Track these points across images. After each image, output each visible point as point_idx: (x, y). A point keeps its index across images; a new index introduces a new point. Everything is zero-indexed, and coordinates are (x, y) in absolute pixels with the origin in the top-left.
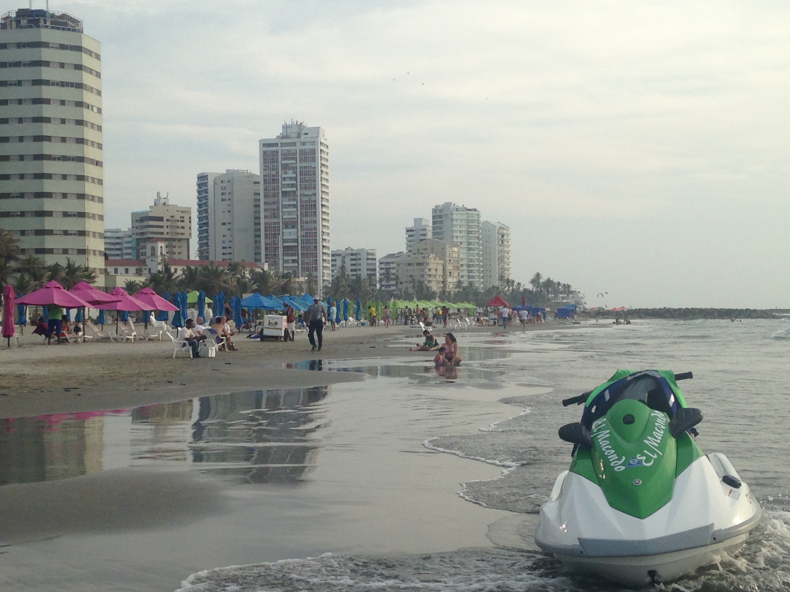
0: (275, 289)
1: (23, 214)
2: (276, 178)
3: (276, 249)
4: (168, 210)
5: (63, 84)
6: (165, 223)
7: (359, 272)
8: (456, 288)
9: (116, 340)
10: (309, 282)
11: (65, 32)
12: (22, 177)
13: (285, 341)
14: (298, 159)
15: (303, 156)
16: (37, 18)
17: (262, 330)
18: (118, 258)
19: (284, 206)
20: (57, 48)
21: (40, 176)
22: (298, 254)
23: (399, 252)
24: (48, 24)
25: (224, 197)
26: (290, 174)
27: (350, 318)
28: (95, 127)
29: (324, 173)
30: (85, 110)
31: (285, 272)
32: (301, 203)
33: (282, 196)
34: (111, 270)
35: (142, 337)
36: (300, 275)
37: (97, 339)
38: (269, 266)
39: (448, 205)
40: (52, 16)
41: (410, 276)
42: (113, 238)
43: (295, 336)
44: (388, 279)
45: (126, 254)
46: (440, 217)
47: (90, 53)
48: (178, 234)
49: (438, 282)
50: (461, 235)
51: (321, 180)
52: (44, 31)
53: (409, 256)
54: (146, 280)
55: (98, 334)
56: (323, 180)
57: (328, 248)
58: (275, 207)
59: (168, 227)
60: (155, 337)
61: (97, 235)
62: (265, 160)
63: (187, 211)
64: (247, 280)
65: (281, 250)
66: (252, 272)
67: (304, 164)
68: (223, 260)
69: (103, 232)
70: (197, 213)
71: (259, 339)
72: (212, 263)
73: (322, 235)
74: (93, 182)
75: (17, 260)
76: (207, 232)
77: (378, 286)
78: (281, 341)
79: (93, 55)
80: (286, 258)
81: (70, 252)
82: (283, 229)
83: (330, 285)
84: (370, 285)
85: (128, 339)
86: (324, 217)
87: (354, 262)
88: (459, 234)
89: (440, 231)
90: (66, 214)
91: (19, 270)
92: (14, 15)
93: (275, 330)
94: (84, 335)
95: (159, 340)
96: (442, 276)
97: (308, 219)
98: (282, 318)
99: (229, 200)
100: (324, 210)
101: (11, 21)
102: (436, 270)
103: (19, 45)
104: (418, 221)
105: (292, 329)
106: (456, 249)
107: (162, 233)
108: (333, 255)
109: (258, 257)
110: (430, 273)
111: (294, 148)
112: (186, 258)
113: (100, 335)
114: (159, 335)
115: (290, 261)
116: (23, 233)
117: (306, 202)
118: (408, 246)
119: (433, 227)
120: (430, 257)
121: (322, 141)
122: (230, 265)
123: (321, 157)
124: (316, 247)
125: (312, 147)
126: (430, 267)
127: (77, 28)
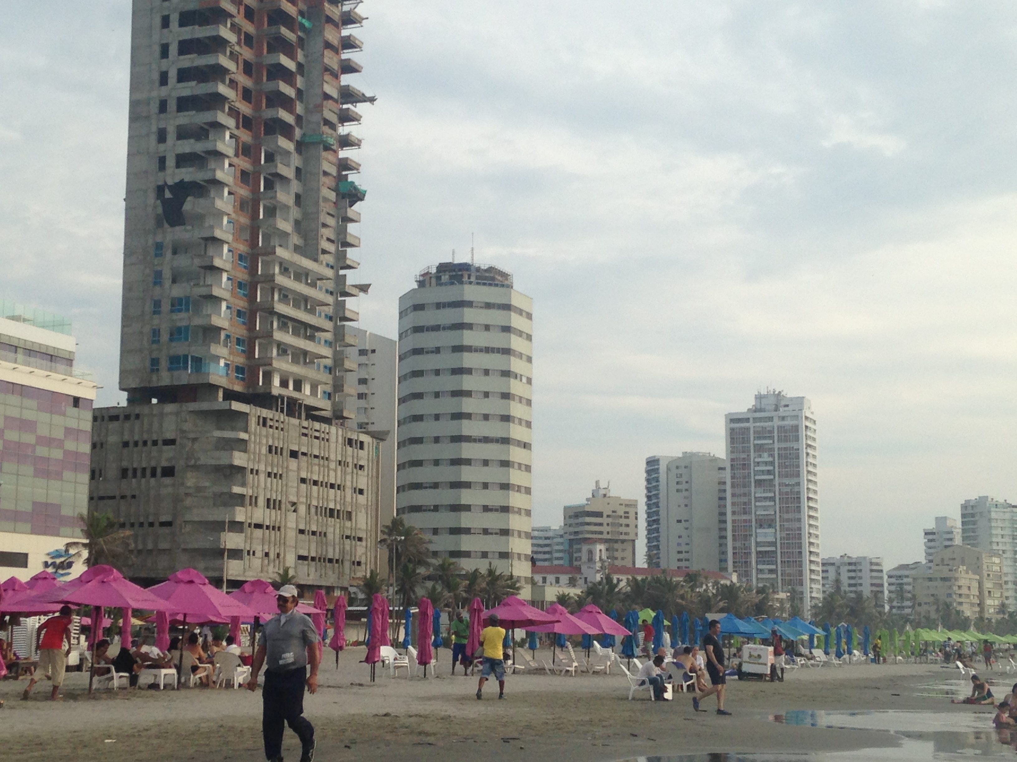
0: (748, 607)
1: (436, 508)
2: (746, 462)
3: (748, 554)
4: (608, 504)
5: (487, 350)
6: (604, 520)
7: (860, 588)
8: (998, 613)
9: (552, 672)
10: (792, 599)
11: (493, 288)
12: (436, 463)
13: (772, 680)
14: (776, 438)
15: (783, 435)
16: (460, 273)
17: (740, 665)
18: (546, 564)
19: (757, 499)
20: (481, 307)
21: (457, 462)
22: (777, 562)
23: (916, 563)
24: (473, 279)
25: (679, 487)
26: (766, 457)
27: (855, 652)
28: (524, 401)
29: (811, 455)
30: (512, 381)
31: (761, 585)
32: (780, 495)
33: (755, 487)
34: (538, 578)
35: (585, 669)
36: (780, 589)
37: (529, 670)
38: (739, 576)
39: (983, 500)
40: (478, 269)
41: (933, 595)
42: (540, 538)
43: (785, 675)
44: (902, 599)
45: (557, 559)
46: (973, 515)
47: (520, 312)
48: (621, 533)
49: (972, 605)
50: (1004, 540)
51: (807, 466)
52: (467, 287)
53: (930, 568)
54: (582, 592)
55: (531, 663)
56: (809, 464)
57: (817, 554)
58: (746, 499)
59: (608, 524)
60: (601, 670)
61: (523, 535)
62: (732, 439)
63: (633, 504)
64: (710, 594)
65: (754, 556)
66: (716, 583)
67: (783, 445)
68: (678, 567)
69: (530, 531)
70: (646, 508)
71: (736, 677)
72: (664, 571)
73: (809, 537)
74: (520, 468)
75: (428, 565)
76: (658, 532)
77: (887, 608)
78: (765, 680)
79: (524, 314)
80: (760, 567)
81: (490, 555)
82: (756, 528)
83: (820, 605)
84: (876, 605)
85: (567, 671)
86: (811, 513)
87: (853, 574)
88: (999, 539)
89: (972, 534)
90: (486, 509)
91: (429, 578)
92: (434, 271)
93: (757, 666)
94: (514, 664)
95: (606, 673)
96: (978, 596)
97: (790, 516)
98: (767, 650)
99: (687, 490)
100: (811, 504)
101: (431, 278)
102: (969, 587)
103: (439, 306)
104: (941, 520)
105: (781, 664)
106: (997, 560)
107: (601, 533)
108: (823, 564)
109: (723, 565)
110: (960, 592)
111: (770, 424)
112: (630, 565)
113: (533, 664)
114: (606, 667)
115: (767, 571)
116: (435, 531)
117: (787, 493)
118: (928, 554)
119: (963, 529)
120: (960, 569)
121: (807, 415)
122: (688, 575)
123: (806, 435)
124: (800, 553)
125: (794, 422)
126: (960, 583)
127: (506, 282)
